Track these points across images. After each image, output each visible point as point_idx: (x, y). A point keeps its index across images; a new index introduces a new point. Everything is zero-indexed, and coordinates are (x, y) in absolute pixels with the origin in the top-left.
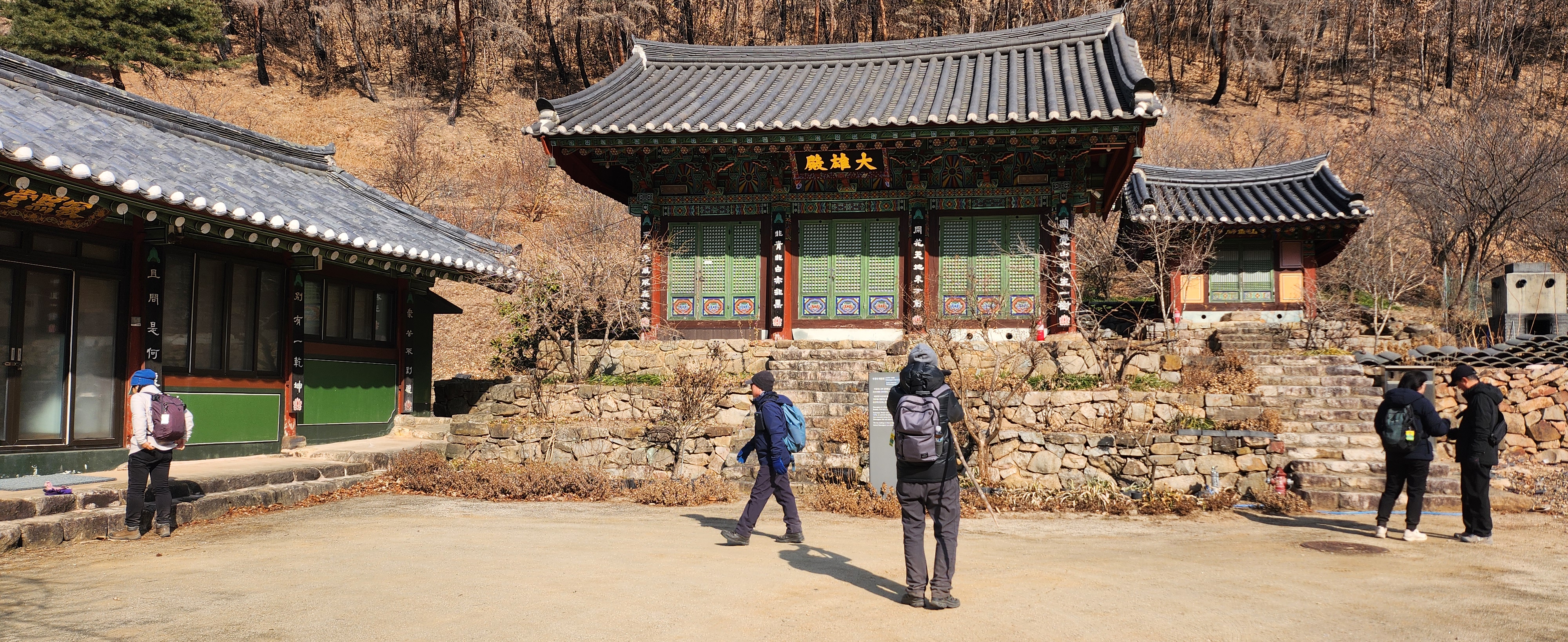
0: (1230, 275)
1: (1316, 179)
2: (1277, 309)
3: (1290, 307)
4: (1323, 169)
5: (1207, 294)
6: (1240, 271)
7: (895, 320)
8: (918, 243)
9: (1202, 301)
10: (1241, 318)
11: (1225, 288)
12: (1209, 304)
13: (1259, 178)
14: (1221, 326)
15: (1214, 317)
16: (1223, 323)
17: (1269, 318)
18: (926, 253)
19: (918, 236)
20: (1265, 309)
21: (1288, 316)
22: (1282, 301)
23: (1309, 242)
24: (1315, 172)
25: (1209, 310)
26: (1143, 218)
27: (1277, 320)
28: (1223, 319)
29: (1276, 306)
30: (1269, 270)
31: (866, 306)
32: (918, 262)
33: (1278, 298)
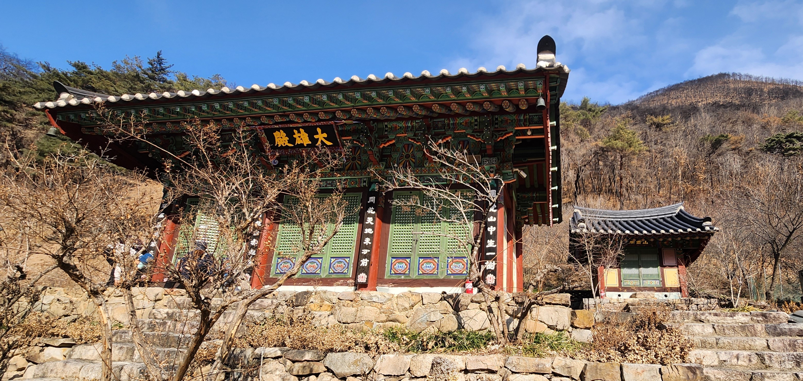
0: (634, 269)
1: (678, 216)
2: (664, 291)
3: (672, 290)
4: (681, 211)
5: (620, 281)
6: (639, 267)
7: (349, 279)
8: (371, 211)
9: (618, 286)
10: (641, 296)
11: (630, 277)
12: (622, 288)
13: (645, 216)
14: (631, 300)
15: (626, 296)
16: (632, 299)
17: (660, 296)
18: (377, 219)
19: (371, 205)
20: (656, 291)
21: (671, 295)
22: (666, 286)
23: (680, 250)
24: (677, 213)
25: (622, 291)
26: (578, 231)
27: (665, 298)
28: (631, 297)
29: (663, 289)
30: (657, 267)
31: (327, 266)
32: (369, 226)
33: (664, 284)
